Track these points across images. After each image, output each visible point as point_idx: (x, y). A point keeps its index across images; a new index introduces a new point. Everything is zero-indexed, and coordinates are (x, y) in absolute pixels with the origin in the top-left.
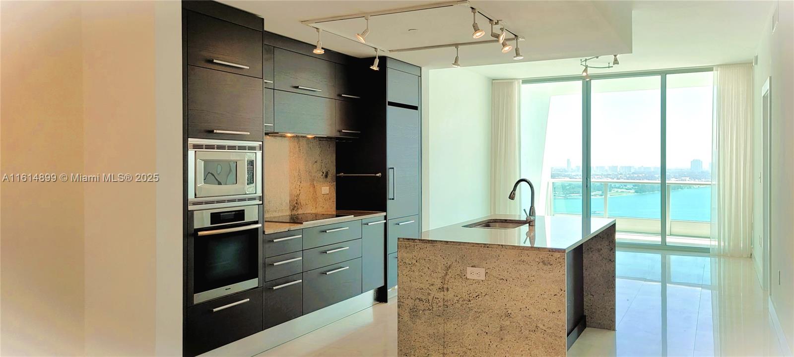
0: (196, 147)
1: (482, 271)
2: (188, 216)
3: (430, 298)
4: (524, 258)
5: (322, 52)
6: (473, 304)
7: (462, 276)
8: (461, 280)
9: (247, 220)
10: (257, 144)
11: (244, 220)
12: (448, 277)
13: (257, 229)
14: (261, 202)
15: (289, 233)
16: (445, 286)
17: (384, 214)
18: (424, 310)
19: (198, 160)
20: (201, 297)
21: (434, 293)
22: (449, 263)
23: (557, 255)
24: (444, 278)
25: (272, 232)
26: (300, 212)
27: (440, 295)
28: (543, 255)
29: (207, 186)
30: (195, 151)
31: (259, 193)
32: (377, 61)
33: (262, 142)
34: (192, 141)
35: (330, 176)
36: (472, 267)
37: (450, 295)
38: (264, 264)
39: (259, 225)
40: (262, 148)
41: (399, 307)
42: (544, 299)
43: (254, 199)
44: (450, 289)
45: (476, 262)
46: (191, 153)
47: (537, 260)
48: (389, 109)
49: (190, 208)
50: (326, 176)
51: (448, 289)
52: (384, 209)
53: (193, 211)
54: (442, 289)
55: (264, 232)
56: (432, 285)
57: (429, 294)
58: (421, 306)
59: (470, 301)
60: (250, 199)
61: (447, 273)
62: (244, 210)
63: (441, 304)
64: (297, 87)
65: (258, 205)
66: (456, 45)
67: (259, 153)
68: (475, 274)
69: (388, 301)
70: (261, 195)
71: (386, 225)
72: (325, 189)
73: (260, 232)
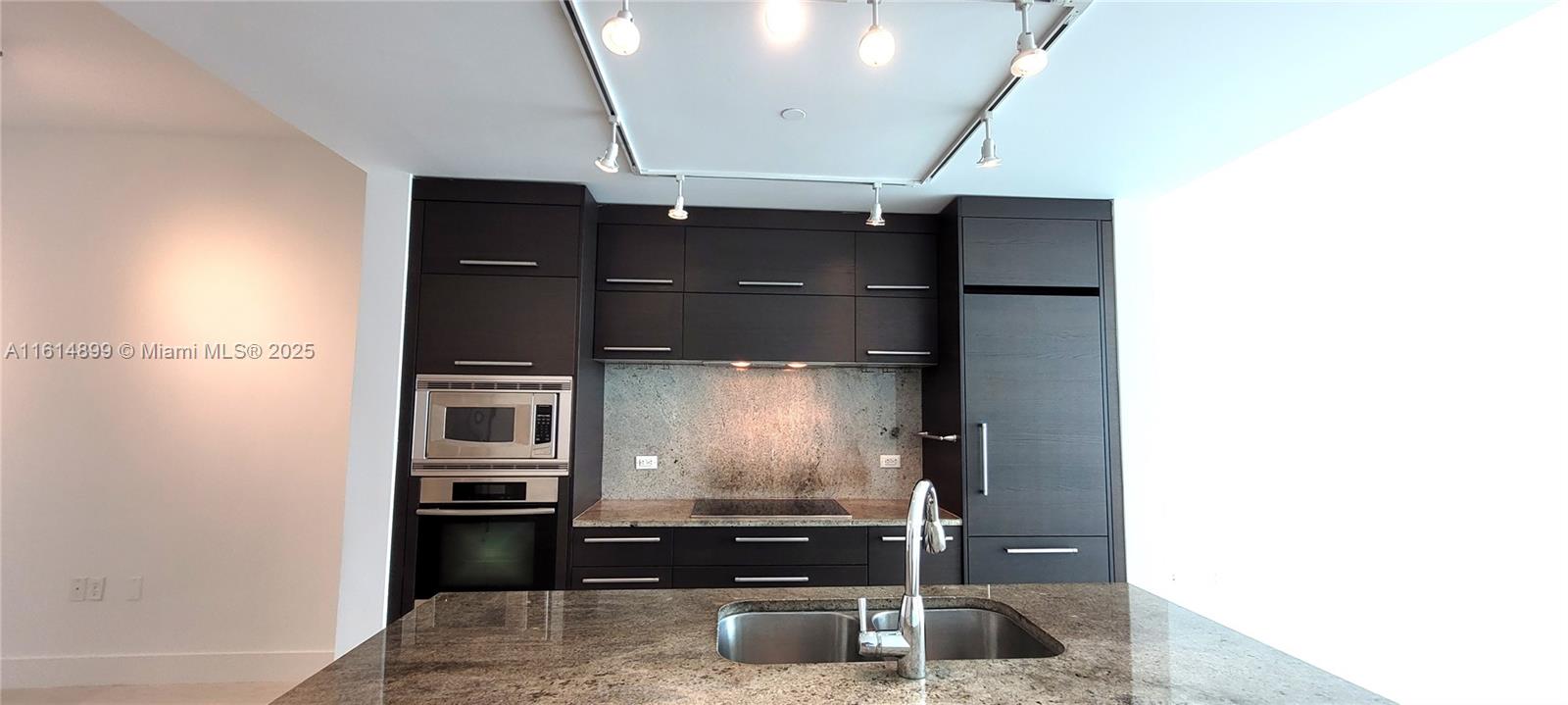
9: (529, 499)
10: (564, 379)
14: (567, 474)
17: (958, 523)
25: (592, 523)
26: (821, 495)
29: (455, 442)
31: (565, 458)
34: (422, 379)
35: (904, 435)
38: (569, 577)
39: (558, 511)
43: (551, 466)
48: (975, 299)
49: (414, 473)
50: (894, 436)
53: (419, 477)
55: (570, 523)
60: (539, 467)
62: (525, 483)
65: (560, 477)
70: (567, 461)
71: (962, 548)
72: (890, 460)
73: (562, 522)
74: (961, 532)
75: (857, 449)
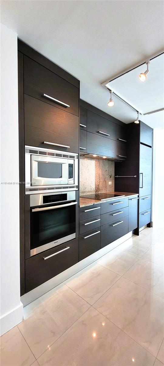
0: (31, 151)
2: (24, 199)
9: (68, 200)
10: (75, 154)
11: (67, 200)
13: (75, 205)
14: (77, 189)
15: (94, 206)
17: (138, 194)
19: (33, 161)
20: (35, 252)
25: (84, 206)
26: (99, 192)
29: (41, 178)
30: (31, 155)
31: (76, 184)
33: (78, 154)
34: (28, 147)
35: (112, 177)
38: (79, 224)
39: (76, 203)
40: (78, 157)
43: (73, 187)
46: (27, 156)
48: (141, 145)
49: (27, 193)
50: (111, 177)
52: (138, 192)
53: (29, 195)
55: (79, 206)
60: (70, 187)
62: (66, 194)
64: (99, 132)
65: (76, 191)
67: (76, 160)
69: (139, 234)
70: (77, 185)
71: (138, 200)
72: (110, 183)
73: (77, 206)
74: (138, 196)
75: (105, 180)
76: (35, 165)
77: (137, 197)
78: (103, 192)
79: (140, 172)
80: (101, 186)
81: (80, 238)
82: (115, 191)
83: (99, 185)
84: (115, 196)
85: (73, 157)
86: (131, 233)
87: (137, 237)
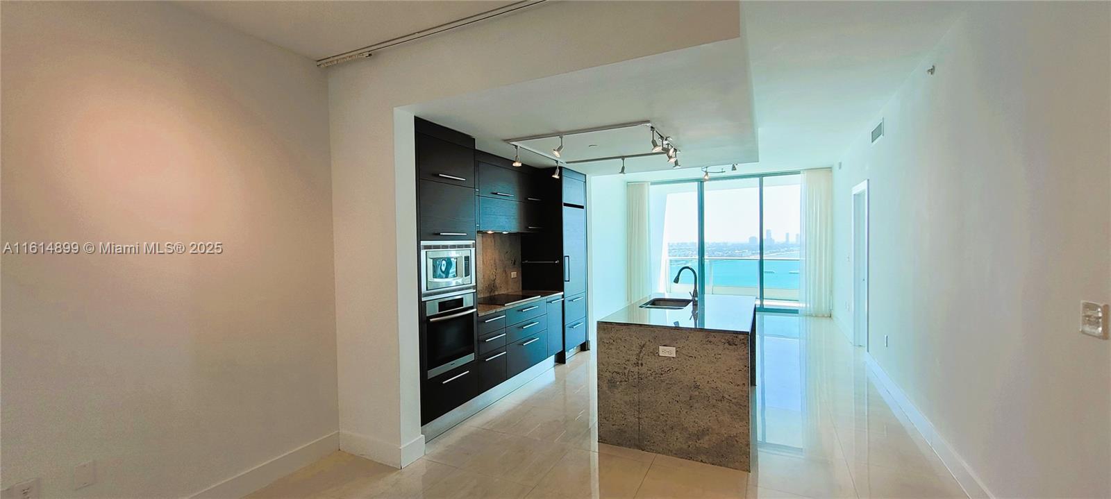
0: (427, 247)
1: (673, 349)
2: (422, 306)
3: (626, 371)
4: (711, 339)
5: (520, 165)
6: (665, 377)
7: (655, 353)
8: (653, 357)
10: (470, 242)
11: (462, 306)
12: (642, 354)
13: (473, 313)
14: (475, 290)
15: (496, 314)
16: (640, 362)
17: (562, 293)
18: (621, 381)
19: (428, 259)
20: (434, 373)
21: (630, 367)
22: (643, 343)
23: (741, 337)
24: (638, 355)
25: (483, 314)
26: (496, 293)
27: (636, 369)
28: (728, 337)
29: (436, 280)
30: (427, 251)
32: (558, 171)
33: (475, 240)
34: (423, 243)
35: (517, 263)
36: (664, 346)
37: (644, 369)
38: (478, 341)
39: (475, 310)
40: (475, 246)
41: (598, 379)
42: (729, 373)
44: (644, 364)
45: (667, 342)
46: (423, 252)
47: (723, 341)
48: (565, 209)
49: (423, 299)
50: (514, 263)
51: (642, 365)
52: (563, 290)
53: (425, 301)
54: (637, 364)
55: (478, 314)
56: (628, 361)
57: (625, 368)
58: (618, 378)
59: (662, 374)
61: (641, 351)
63: (637, 376)
64: (496, 194)
66: (623, 158)
67: (473, 250)
68: (667, 352)
69: (566, 362)
70: (475, 284)
71: (563, 301)
72: (514, 274)
73: (475, 315)
74: (563, 296)
75: (505, 271)
76: (430, 262)
77: (561, 297)
78: (503, 291)
79: (565, 254)
80: (498, 281)
81: (480, 360)
82: (523, 288)
83: (494, 280)
84: (524, 297)
85: (467, 246)
86: (552, 358)
87: (563, 365)
